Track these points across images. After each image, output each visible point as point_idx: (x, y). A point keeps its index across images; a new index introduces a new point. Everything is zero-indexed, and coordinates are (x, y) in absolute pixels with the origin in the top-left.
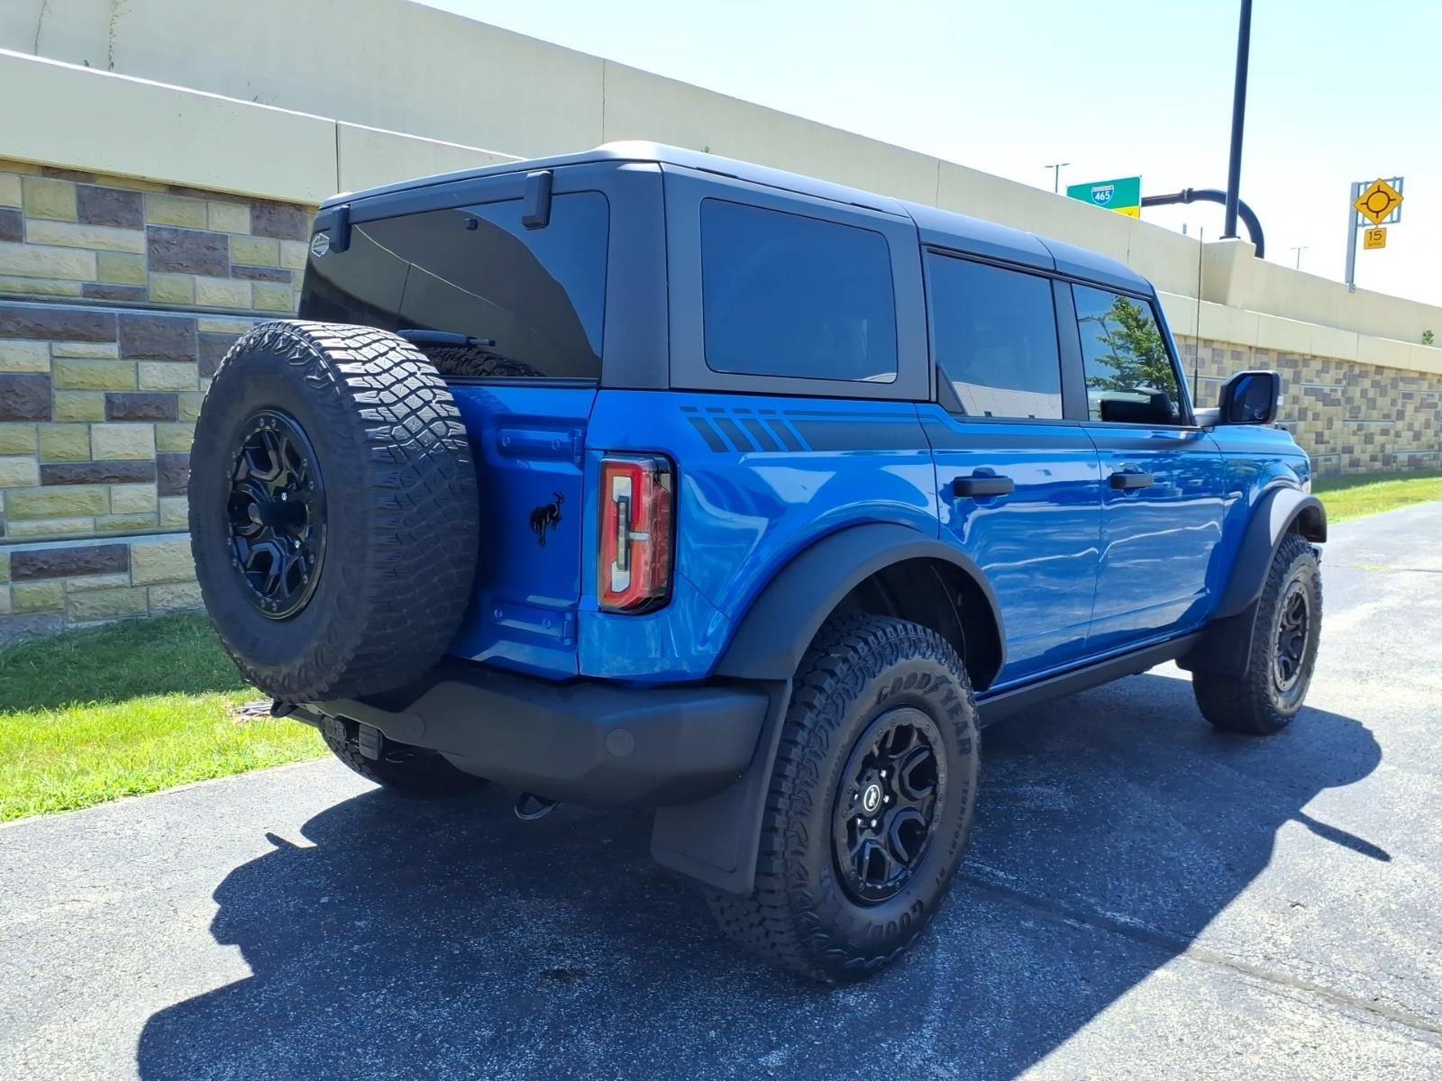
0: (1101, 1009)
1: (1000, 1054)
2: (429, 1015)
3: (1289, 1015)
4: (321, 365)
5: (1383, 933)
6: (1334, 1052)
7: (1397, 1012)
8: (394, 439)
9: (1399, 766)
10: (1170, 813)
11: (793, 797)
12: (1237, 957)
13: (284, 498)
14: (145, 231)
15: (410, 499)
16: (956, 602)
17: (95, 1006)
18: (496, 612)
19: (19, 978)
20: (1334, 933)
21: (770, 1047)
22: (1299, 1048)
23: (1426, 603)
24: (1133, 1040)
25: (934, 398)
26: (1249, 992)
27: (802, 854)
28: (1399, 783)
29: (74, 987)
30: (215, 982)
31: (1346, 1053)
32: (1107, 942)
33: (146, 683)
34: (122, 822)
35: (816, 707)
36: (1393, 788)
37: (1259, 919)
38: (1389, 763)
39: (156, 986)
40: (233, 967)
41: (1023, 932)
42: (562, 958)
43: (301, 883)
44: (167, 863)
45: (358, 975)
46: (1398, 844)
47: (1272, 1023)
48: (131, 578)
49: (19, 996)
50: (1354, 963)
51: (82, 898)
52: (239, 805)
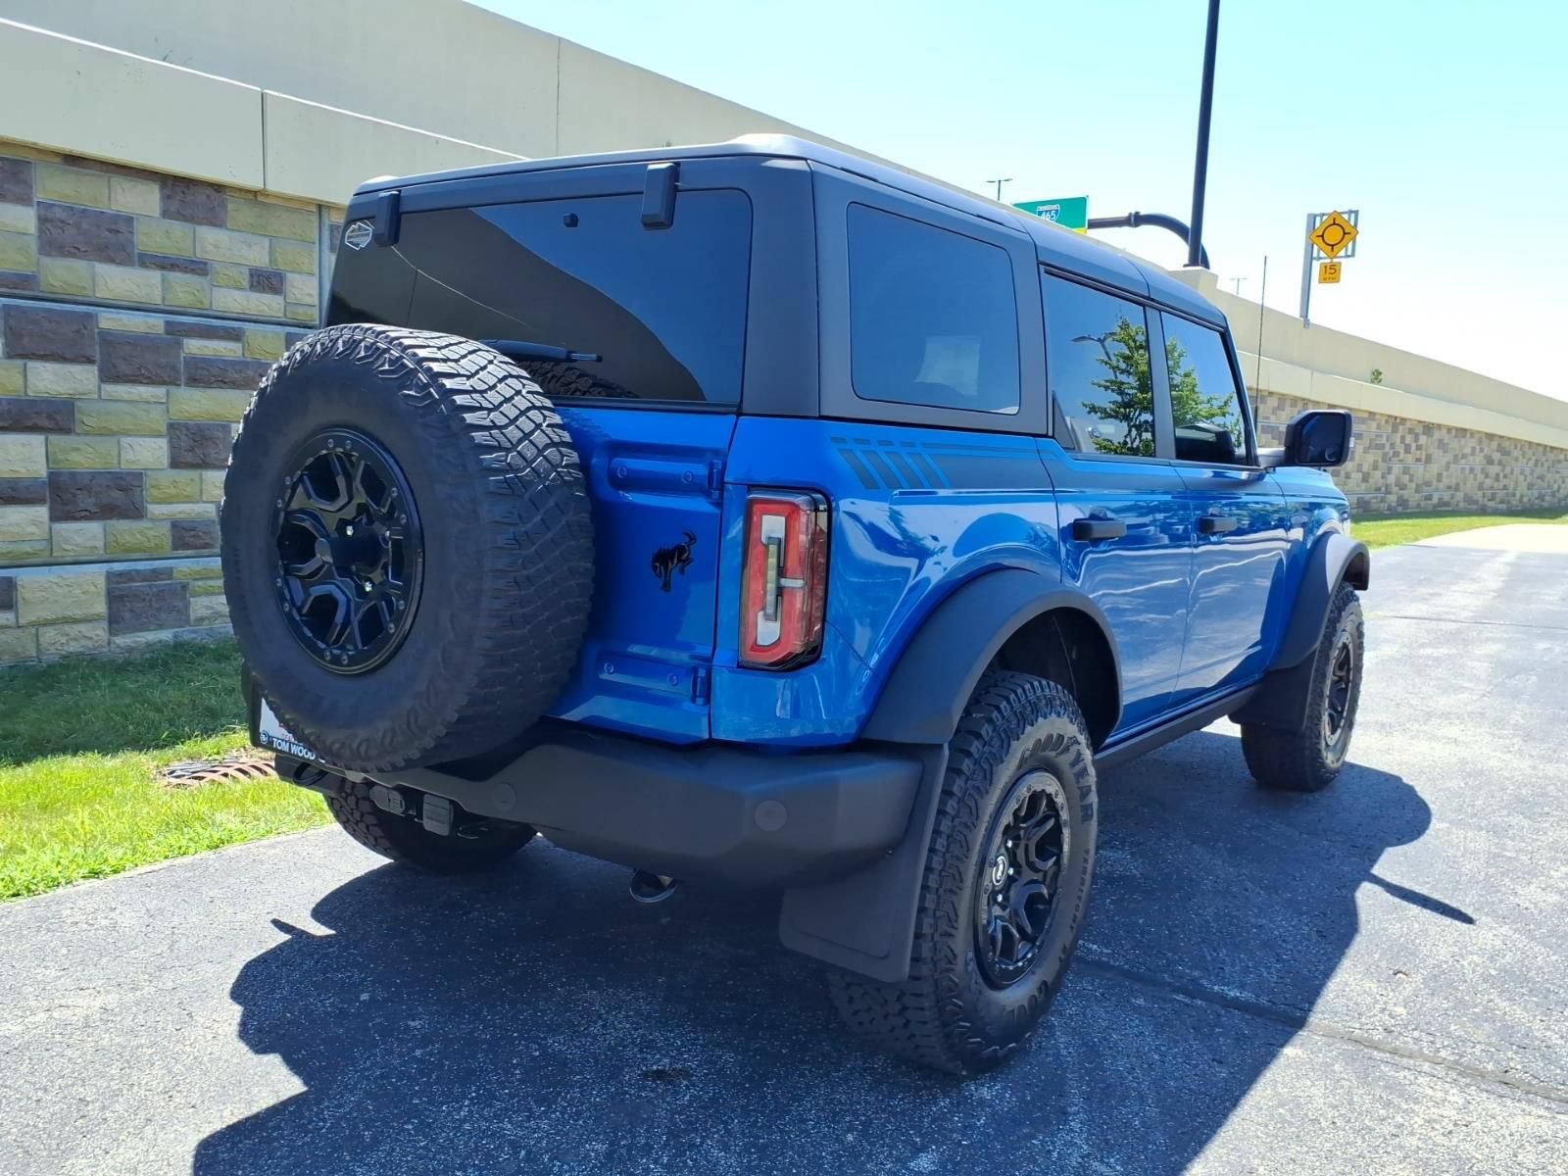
0: (1244, 1093)
1: (1157, 1146)
2: (526, 1128)
3: (1430, 1092)
4: (419, 379)
5: (1491, 1001)
6: (1486, 1130)
7: (1530, 1084)
8: (510, 468)
9: (1450, 823)
10: (1244, 877)
11: (944, 874)
12: (1357, 1031)
13: (349, 533)
14: (35, 207)
15: (528, 537)
16: (1070, 654)
17: (125, 1133)
18: (606, 666)
19: (21, 1104)
20: (1445, 1002)
21: (918, 1150)
22: (1451, 1127)
23: (1424, 652)
24: (1286, 1125)
25: (1050, 434)
26: (1382, 1067)
27: (951, 935)
28: (1456, 840)
29: (93, 1110)
30: (264, 1100)
31: (1498, 1130)
32: (1224, 1019)
33: (49, 742)
34: (93, 910)
35: (964, 773)
36: (1453, 846)
37: (1367, 989)
38: (1440, 820)
39: (193, 1107)
40: (280, 1080)
41: (1136, 1009)
42: (658, 1056)
43: (332, 978)
44: (163, 957)
45: (428, 1084)
46: (1477, 905)
47: (1416, 1101)
48: (17, 618)
49: (28, 1125)
50: (1474, 1033)
51: (70, 1003)
52: (229, 887)
